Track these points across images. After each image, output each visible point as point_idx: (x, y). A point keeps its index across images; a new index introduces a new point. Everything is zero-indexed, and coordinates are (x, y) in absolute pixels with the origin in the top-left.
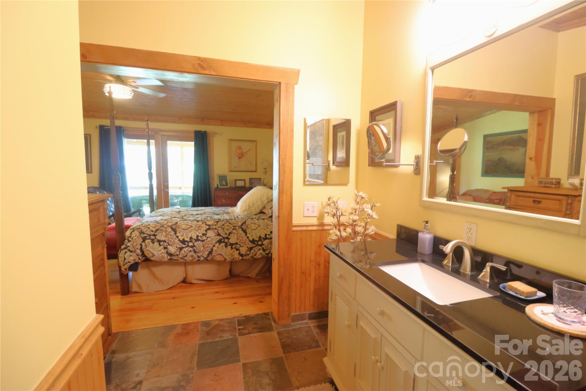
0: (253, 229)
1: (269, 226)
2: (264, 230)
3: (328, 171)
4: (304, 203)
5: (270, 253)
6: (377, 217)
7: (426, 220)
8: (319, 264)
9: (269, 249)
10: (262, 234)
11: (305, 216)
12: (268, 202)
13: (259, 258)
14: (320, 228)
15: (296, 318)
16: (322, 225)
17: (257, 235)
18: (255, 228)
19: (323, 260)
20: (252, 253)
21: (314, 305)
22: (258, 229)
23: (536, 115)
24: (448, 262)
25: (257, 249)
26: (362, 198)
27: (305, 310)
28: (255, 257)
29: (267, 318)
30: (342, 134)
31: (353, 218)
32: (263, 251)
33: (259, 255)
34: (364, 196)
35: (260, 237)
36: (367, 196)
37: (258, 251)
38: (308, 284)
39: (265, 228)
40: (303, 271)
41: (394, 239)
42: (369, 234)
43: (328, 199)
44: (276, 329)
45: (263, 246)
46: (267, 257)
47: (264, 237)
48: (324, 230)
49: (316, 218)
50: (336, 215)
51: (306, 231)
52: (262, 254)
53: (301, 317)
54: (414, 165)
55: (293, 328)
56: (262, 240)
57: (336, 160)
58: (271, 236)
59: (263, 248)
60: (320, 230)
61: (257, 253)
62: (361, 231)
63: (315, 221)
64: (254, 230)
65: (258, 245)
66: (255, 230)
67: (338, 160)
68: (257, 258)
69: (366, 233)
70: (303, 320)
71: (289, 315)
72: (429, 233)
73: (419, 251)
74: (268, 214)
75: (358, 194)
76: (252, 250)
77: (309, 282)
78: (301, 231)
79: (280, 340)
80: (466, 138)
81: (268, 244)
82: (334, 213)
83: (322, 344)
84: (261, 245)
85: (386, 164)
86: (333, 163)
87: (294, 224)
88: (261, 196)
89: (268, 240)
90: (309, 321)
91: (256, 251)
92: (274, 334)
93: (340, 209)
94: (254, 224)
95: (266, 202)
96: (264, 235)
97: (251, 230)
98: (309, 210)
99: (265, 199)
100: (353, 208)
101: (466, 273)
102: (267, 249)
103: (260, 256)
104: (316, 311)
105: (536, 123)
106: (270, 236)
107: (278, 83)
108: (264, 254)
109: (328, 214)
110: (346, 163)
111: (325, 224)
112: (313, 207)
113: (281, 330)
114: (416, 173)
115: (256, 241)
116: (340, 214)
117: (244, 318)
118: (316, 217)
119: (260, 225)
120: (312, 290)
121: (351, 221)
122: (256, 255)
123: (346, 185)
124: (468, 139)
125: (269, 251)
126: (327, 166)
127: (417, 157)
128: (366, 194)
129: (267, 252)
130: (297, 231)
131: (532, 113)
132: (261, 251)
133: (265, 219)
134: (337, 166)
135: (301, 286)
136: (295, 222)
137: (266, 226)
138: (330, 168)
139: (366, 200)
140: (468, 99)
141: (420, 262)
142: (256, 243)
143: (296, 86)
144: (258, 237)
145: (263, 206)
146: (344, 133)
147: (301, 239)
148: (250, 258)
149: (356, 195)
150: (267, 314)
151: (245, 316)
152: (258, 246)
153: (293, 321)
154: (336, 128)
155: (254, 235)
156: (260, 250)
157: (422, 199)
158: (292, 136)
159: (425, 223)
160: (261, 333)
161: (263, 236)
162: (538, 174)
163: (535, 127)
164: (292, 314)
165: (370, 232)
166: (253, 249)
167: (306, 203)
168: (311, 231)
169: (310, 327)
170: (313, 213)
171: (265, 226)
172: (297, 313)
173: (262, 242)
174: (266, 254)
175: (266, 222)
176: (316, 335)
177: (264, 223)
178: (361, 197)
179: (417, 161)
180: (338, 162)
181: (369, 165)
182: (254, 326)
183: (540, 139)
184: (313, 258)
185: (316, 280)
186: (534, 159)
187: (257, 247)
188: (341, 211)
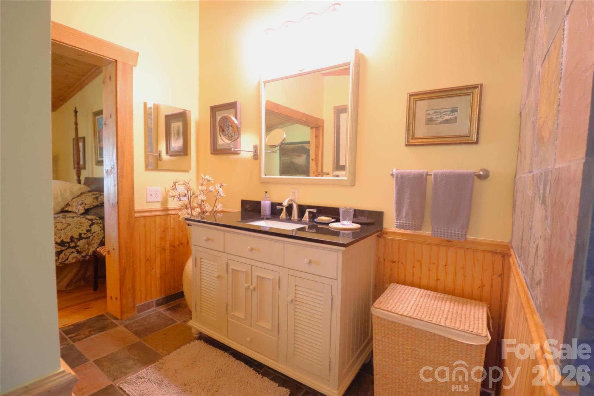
0: (60, 228)
1: (83, 224)
2: (77, 229)
3: (159, 162)
4: (146, 189)
5: (88, 255)
6: (225, 195)
7: (266, 191)
8: (164, 249)
9: (86, 251)
10: (75, 234)
11: (147, 201)
12: (73, 198)
13: (72, 263)
14: (165, 213)
15: (142, 309)
16: (167, 210)
17: (68, 235)
18: (63, 228)
19: (169, 244)
20: (62, 257)
21: (161, 291)
22: (68, 228)
23: (314, 129)
24: (283, 215)
25: (68, 252)
26: (209, 181)
27: (151, 298)
28: (66, 262)
29: (104, 319)
30: (176, 125)
31: (201, 199)
32: (77, 253)
33: (72, 259)
34: (210, 179)
35: (72, 238)
36: (213, 179)
37: (71, 254)
38: (154, 270)
39: (78, 226)
40: (147, 258)
41: (239, 212)
42: (218, 211)
43: (174, 183)
44: (121, 324)
45: (77, 248)
46: (83, 260)
47: (78, 237)
48: (168, 215)
49: (159, 204)
50: (187, 196)
51: (150, 216)
52: (77, 258)
53: (148, 306)
54: (253, 152)
55: (141, 317)
56: (76, 241)
57: (170, 150)
58: (88, 235)
59: (78, 250)
60: (164, 215)
61: (69, 258)
62: (209, 210)
63: (158, 206)
64: (61, 230)
65: (69, 247)
66: (64, 229)
67: (172, 150)
68: (68, 263)
69: (214, 210)
70: (150, 308)
71: (134, 306)
72: (268, 200)
73: (262, 214)
74: (79, 211)
75: (205, 177)
76: (61, 254)
77: (154, 269)
78: (145, 217)
79: (131, 330)
80: (285, 136)
81: (85, 245)
82: (185, 194)
83: (177, 319)
84: (74, 247)
85: (234, 149)
86: (167, 153)
87: (136, 209)
88: (61, 192)
89: (84, 240)
90: (156, 308)
91: (66, 255)
92: (121, 328)
93: (192, 189)
94: (60, 223)
95: (70, 198)
96: (78, 234)
97: (58, 231)
98: (152, 195)
99: (69, 194)
100: (201, 189)
101: (295, 219)
102: (84, 251)
103: (74, 261)
104: (163, 296)
105: (314, 135)
106: (86, 236)
107: (114, 60)
108: (79, 257)
109: (173, 198)
110: (184, 151)
111: (169, 208)
112: (156, 192)
113: (127, 323)
114: (255, 158)
115: (67, 243)
116: (192, 194)
117: (72, 327)
118: (159, 202)
119: (70, 224)
120: (158, 276)
121: (200, 202)
122: (67, 259)
123: (187, 171)
124: (286, 136)
125: (87, 252)
126: (157, 155)
127: (255, 146)
128: (211, 177)
129: (84, 254)
130: (140, 217)
131: (312, 128)
132: (75, 254)
133: (75, 217)
134: (171, 156)
135: (147, 274)
136: (137, 207)
137: (79, 224)
138: (162, 158)
139: (212, 182)
140: (276, 111)
141: (265, 220)
142: (66, 245)
143: (134, 68)
144: (69, 238)
145: (66, 204)
146: (180, 124)
147: (145, 226)
148: (60, 264)
149: (203, 178)
150: (102, 316)
151: (73, 325)
152: (70, 249)
153: (138, 312)
154: (169, 119)
155: (63, 235)
156: (73, 252)
157: (261, 176)
158: (132, 118)
159: (265, 193)
160: (103, 333)
161: (76, 236)
162: (317, 170)
163: (314, 137)
164: (138, 305)
165: (219, 209)
166: (63, 253)
167: (147, 188)
168: (155, 216)
169: (159, 312)
170: (157, 198)
171: (77, 224)
172: (143, 303)
173: (76, 243)
174: (82, 256)
175: (78, 220)
176: (169, 316)
177: (76, 221)
178: (207, 180)
179: (255, 149)
180: (173, 152)
181: (211, 153)
182: (89, 330)
183: (317, 147)
184: (158, 243)
185: (161, 265)
186: (314, 160)
187: (68, 250)
188: (193, 191)
